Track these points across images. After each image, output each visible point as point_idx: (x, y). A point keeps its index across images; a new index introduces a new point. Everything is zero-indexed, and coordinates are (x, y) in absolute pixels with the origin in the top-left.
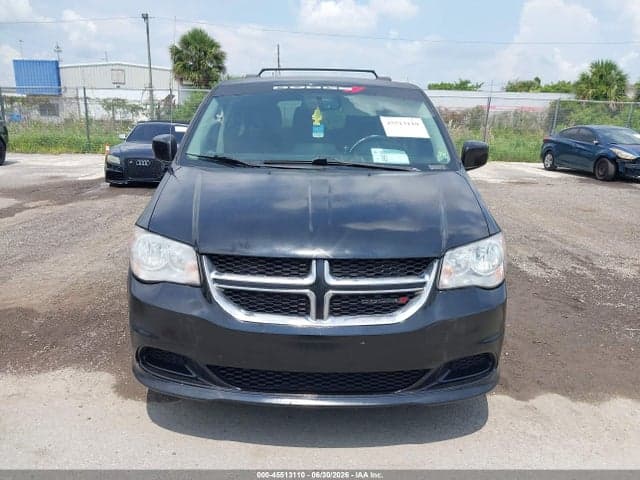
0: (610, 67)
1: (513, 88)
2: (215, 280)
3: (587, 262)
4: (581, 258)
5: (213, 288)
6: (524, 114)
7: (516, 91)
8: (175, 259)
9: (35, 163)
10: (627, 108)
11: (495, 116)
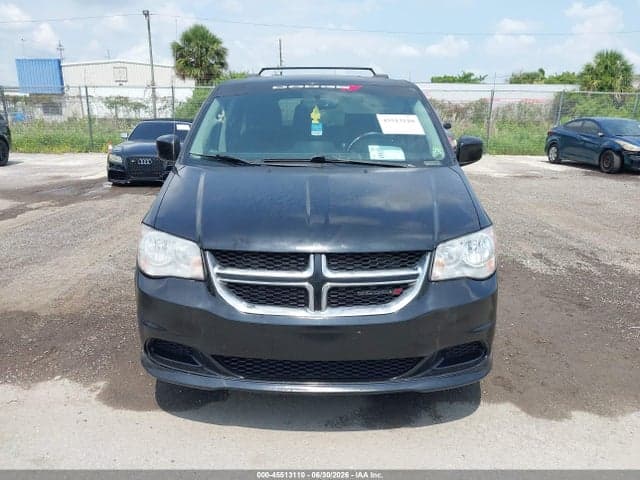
0: (615, 57)
1: (516, 80)
2: (218, 275)
3: (592, 258)
4: (586, 254)
5: (217, 282)
6: (528, 106)
7: (520, 83)
8: (180, 256)
9: (38, 163)
10: (632, 98)
11: (498, 109)
